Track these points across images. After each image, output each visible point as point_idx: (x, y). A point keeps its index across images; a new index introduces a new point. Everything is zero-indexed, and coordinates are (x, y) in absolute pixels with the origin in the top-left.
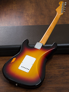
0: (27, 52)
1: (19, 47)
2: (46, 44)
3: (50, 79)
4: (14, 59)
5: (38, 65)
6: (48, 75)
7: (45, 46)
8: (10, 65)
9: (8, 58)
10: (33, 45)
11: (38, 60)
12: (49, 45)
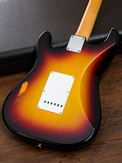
0: (52, 63)
1: (31, 50)
2: (92, 34)
3: (114, 120)
4: (25, 86)
5: (81, 92)
6: (108, 108)
7: (91, 39)
8: (17, 100)
9: (11, 78)
10: (63, 41)
11: (80, 80)
12: (100, 37)
